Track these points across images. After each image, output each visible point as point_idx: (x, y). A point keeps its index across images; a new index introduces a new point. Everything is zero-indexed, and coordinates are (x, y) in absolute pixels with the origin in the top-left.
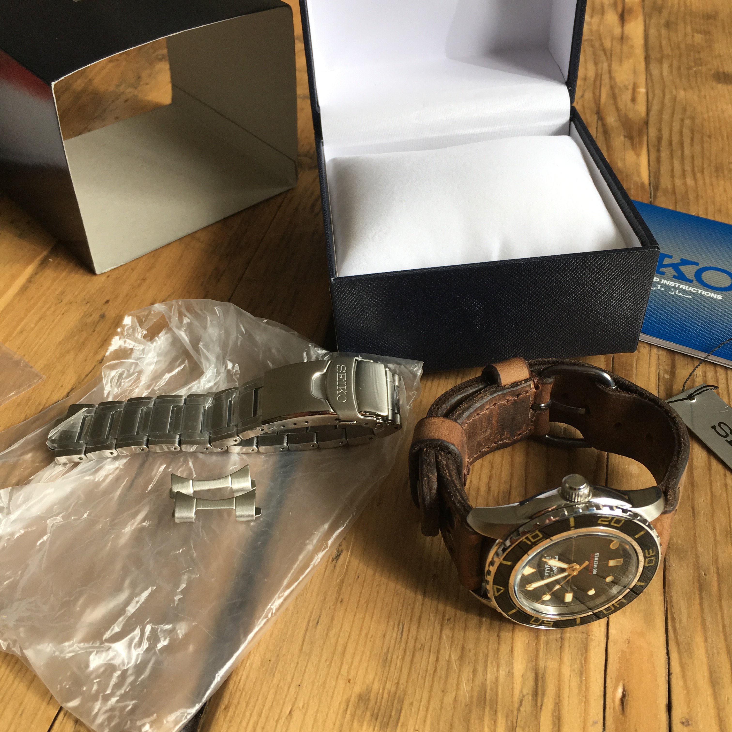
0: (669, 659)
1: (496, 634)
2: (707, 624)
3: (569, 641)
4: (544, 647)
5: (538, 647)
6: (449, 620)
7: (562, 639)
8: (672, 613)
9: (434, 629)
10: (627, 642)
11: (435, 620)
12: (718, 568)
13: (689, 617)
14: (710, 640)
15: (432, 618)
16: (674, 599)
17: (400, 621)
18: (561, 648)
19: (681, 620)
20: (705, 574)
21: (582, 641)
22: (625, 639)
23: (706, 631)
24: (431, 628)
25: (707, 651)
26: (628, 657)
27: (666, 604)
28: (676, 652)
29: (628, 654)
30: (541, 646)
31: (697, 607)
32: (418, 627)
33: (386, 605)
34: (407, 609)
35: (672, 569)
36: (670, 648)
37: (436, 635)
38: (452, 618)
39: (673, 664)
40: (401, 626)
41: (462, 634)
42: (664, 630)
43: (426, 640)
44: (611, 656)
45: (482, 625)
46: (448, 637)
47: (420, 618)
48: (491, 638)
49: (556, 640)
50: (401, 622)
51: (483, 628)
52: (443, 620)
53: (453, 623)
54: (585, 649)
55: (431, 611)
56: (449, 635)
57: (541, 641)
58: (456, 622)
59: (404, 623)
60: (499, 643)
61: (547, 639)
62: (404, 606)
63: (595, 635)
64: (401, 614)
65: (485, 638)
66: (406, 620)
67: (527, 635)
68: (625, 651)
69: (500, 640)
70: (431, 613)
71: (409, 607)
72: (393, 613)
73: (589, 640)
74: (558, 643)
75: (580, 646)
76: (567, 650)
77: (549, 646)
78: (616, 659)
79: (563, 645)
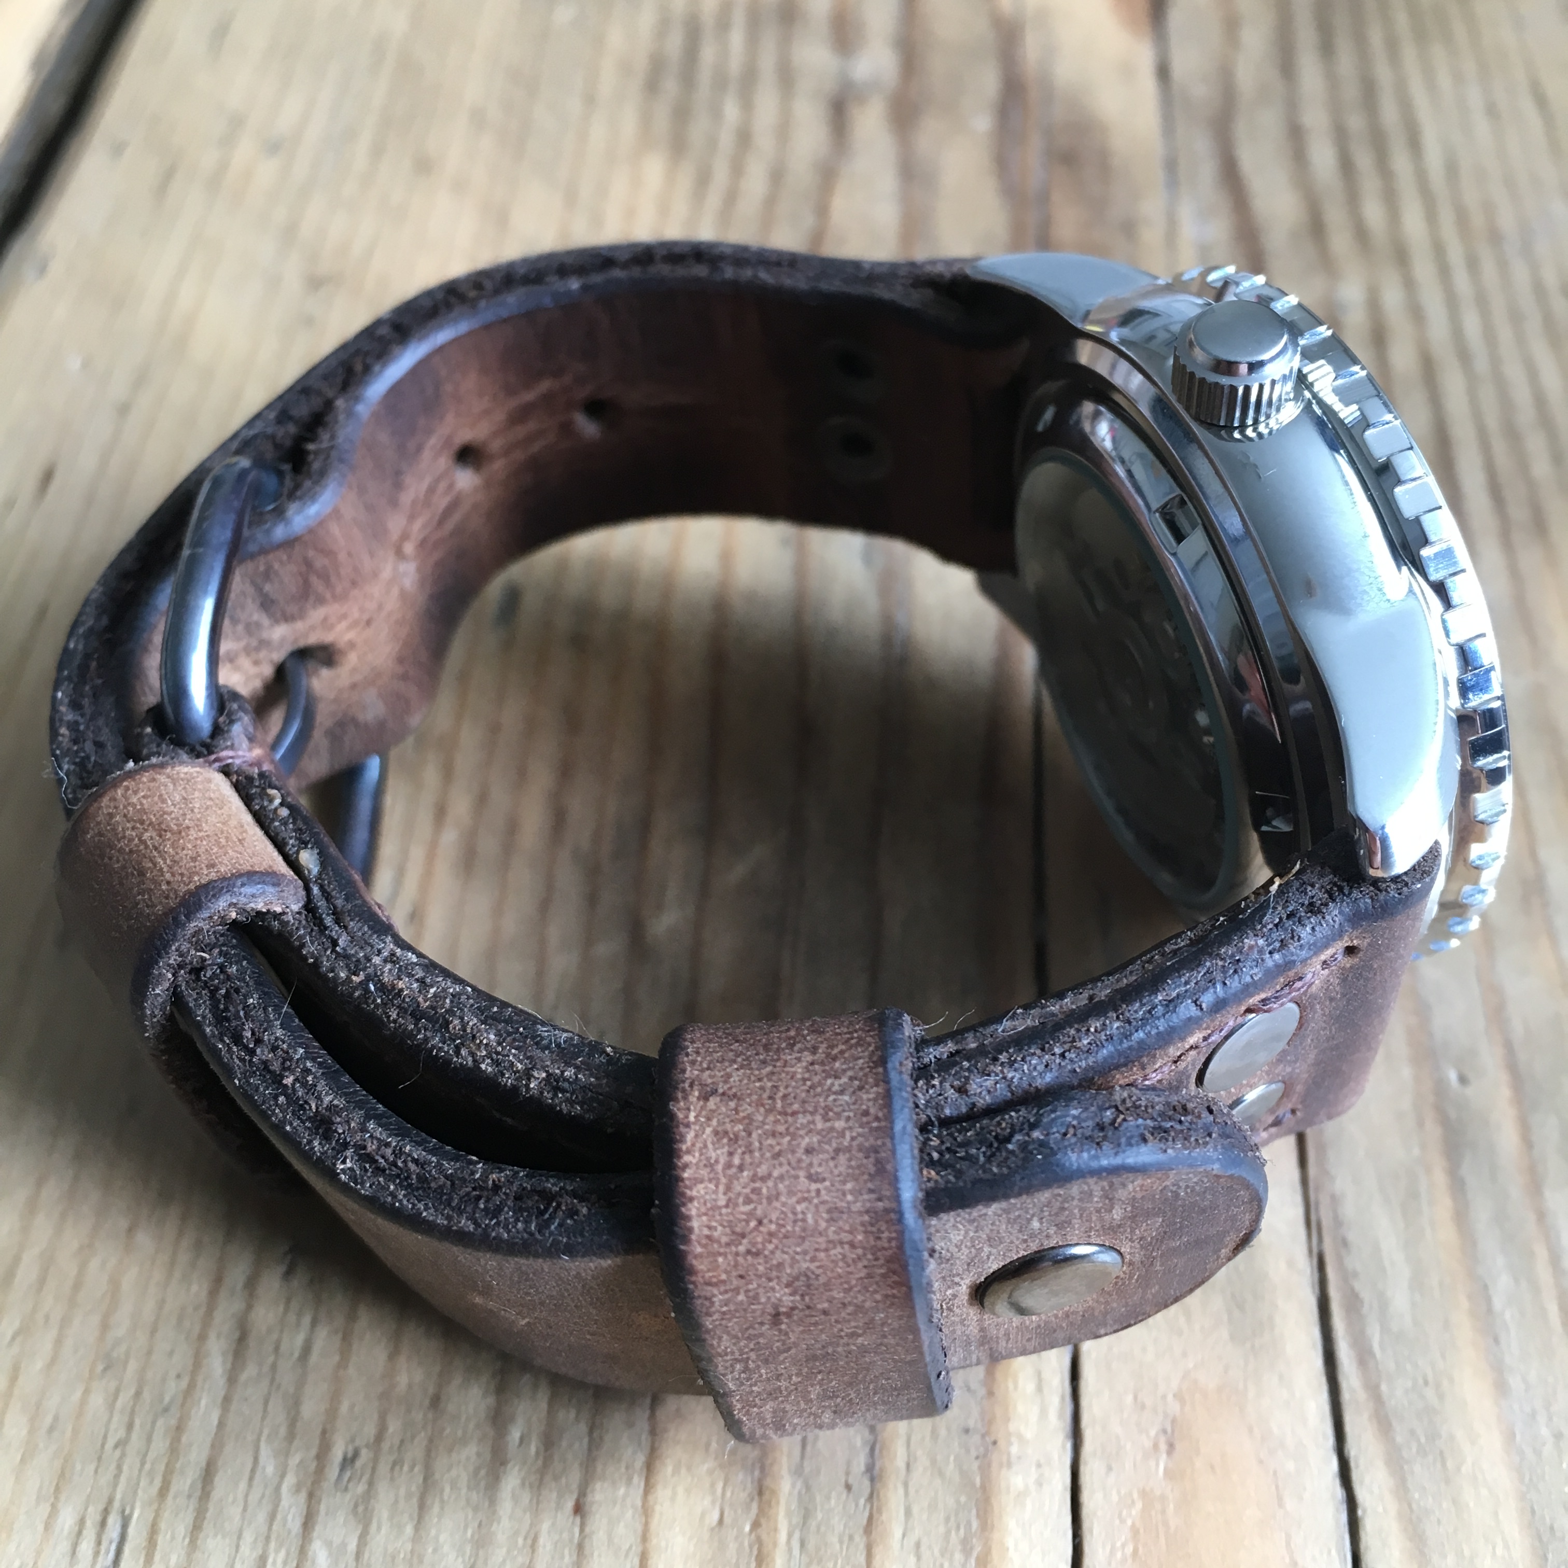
0: (1352, 1504)
1: (570, 1504)
2: (1498, 1303)
3: (906, 1485)
4: (790, 1536)
5: (764, 1537)
6: (348, 1461)
7: (872, 1480)
8: (1347, 1277)
9: (272, 1517)
10: (1163, 1447)
11: (283, 1476)
12: (1509, 1047)
13: (1418, 1283)
14: (1515, 1382)
15: (269, 1466)
16: (1348, 1210)
17: (110, 1501)
18: (869, 1526)
19: (1384, 1305)
20: (1463, 1080)
21: (964, 1474)
22: (1153, 1433)
23: (1496, 1341)
24: (261, 1517)
25: (1510, 1436)
26: (1174, 1522)
27: (1315, 1240)
28: (1380, 1462)
29: (1171, 1507)
30: (776, 1530)
31: (1447, 1233)
32: (197, 1527)
33: (51, 1430)
34: (149, 1440)
36: (1352, 1450)
37: (282, 1554)
38: (364, 1453)
40: (113, 1532)
41: (409, 1530)
42: (1318, 1364)
44: (1096, 1531)
45: (504, 1463)
46: (336, 1553)
47: (208, 1474)
48: (545, 1526)
49: (848, 1487)
50: (117, 1504)
51: (511, 1481)
52: (320, 1471)
53: (366, 1478)
54: (978, 1516)
55: (266, 1432)
56: (344, 1545)
57: (778, 1503)
58: (383, 1468)
59: (127, 1512)
60: (580, 1547)
61: (804, 1491)
62: (137, 1422)
63: (1020, 1437)
64: (119, 1468)
65: (516, 1533)
66: (140, 1492)
67: (713, 1485)
68: (1158, 1493)
69: (587, 1530)
70: (263, 1438)
71: (160, 1423)
72: (78, 1467)
73: (995, 1465)
74: (857, 1505)
75: (958, 1502)
76: (897, 1532)
77: (813, 1524)
78: (1119, 1544)
79: (880, 1511)
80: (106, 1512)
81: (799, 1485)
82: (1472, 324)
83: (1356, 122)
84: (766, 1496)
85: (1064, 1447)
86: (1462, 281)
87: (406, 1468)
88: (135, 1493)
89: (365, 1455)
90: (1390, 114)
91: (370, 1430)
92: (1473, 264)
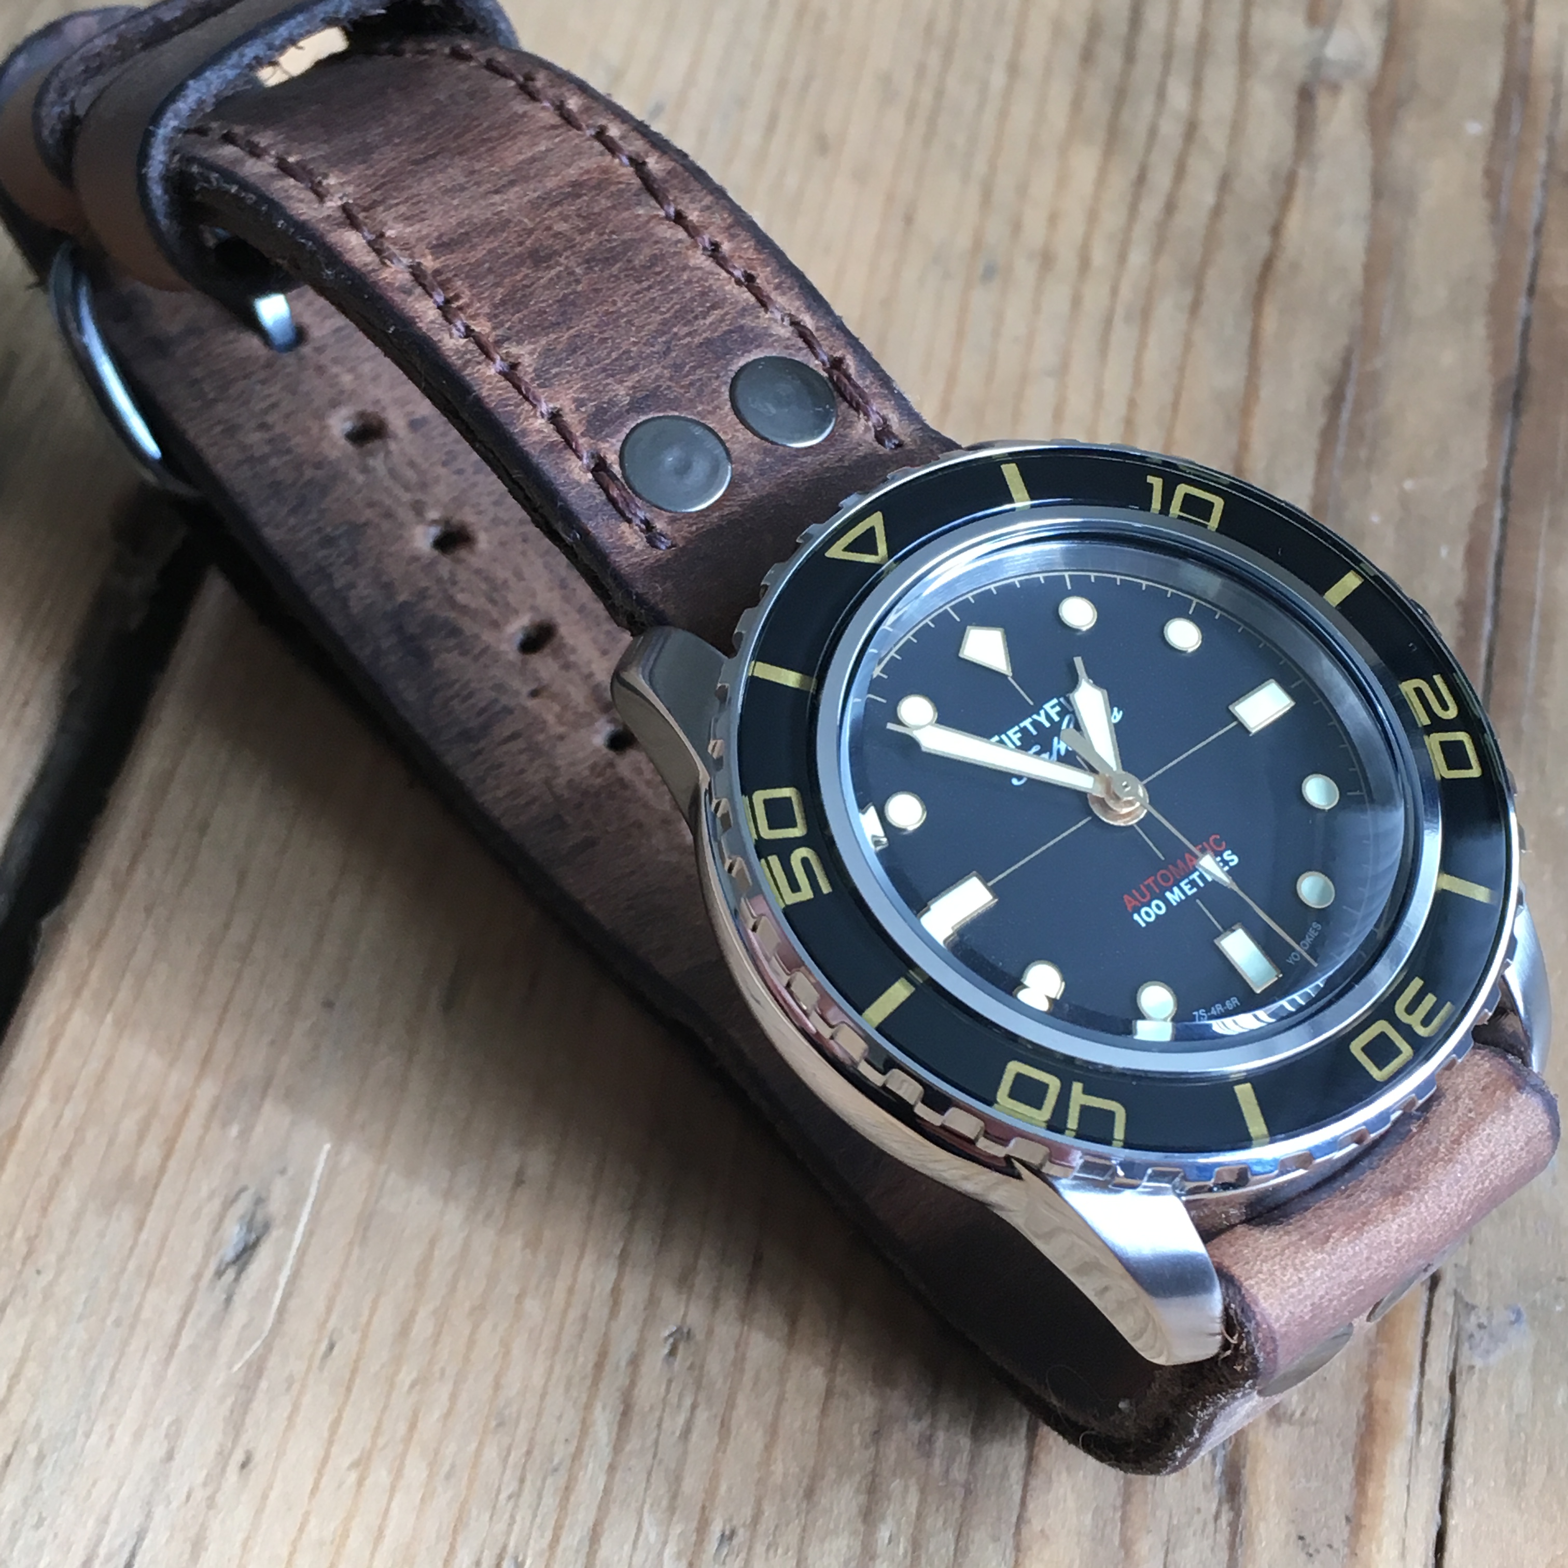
6: (727, 1537)
11: (665, 1543)
15: (651, 1533)
17: (504, 1548)
33: (448, 1477)
34: (540, 1497)
38: (741, 1532)
47: (595, 1534)
50: (510, 1552)
52: (700, 1542)
53: (743, 1555)
55: (649, 1501)
58: (759, 1549)
59: (520, 1559)
62: (529, 1477)
64: (512, 1518)
66: (532, 1542)
70: (647, 1507)
71: (549, 1481)
72: (474, 1512)
87: (780, 1551)
88: (527, 1542)
89: (742, 1535)
91: (747, 1512)
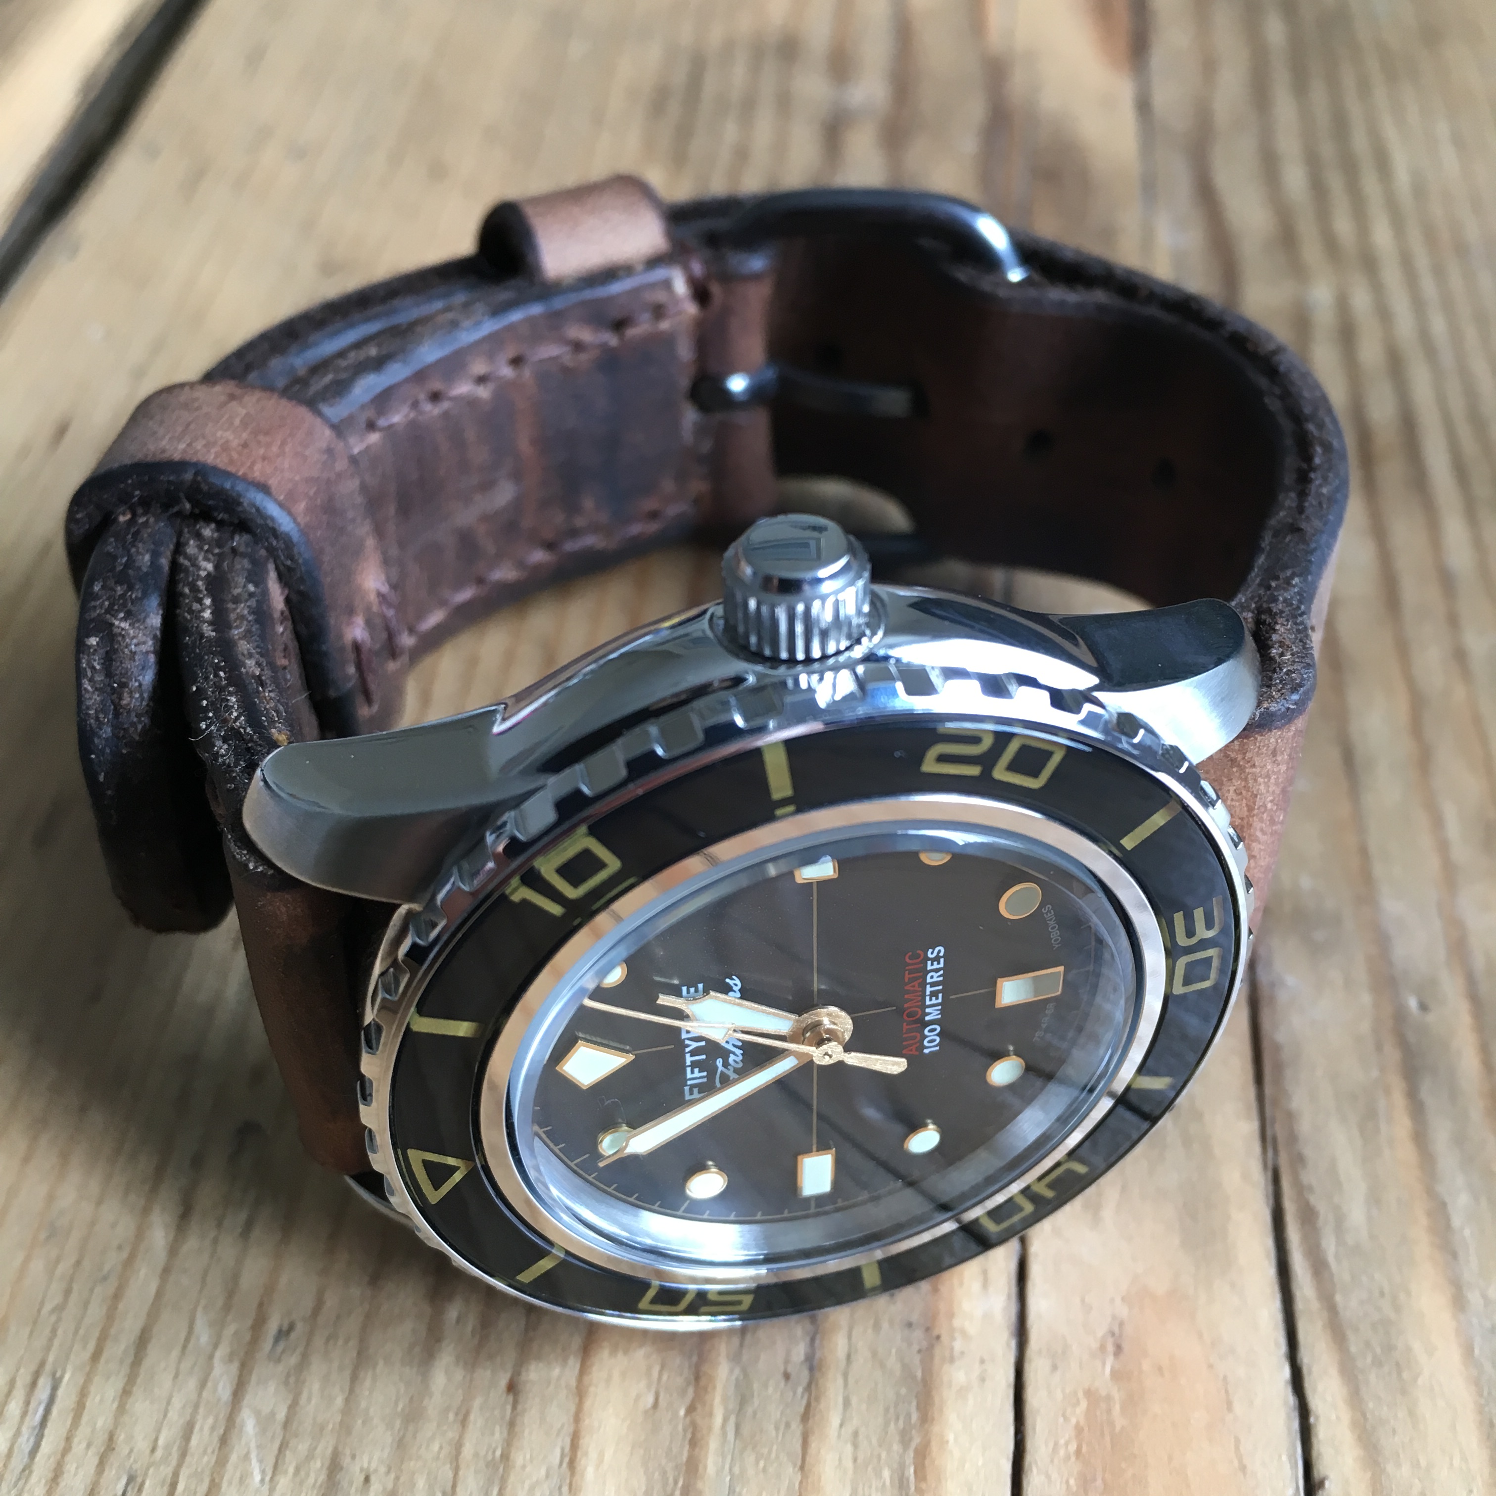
0: (1304, 1411)
1: (503, 1382)
2: (1457, 1221)
3: (845, 1376)
4: (725, 1420)
5: (699, 1421)
6: (283, 1334)
7: (811, 1369)
8: (1301, 1190)
9: (203, 1384)
10: (1110, 1348)
11: (216, 1346)
12: (1470, 978)
13: (1375, 1199)
14: (1474, 1297)
15: (203, 1335)
16: (1304, 1126)
17: (42, 1364)
18: (806, 1417)
19: (1340, 1218)
20: (1423, 1007)
21: (905, 1367)
22: (1100, 1333)
23: (1454, 1255)
24: (192, 1384)
25: (1468, 1351)
26: (1120, 1422)
27: (1270, 1153)
28: (1334, 1371)
29: (1117, 1408)
30: (711, 1414)
31: (1406, 1151)
32: (126, 1393)
34: (86, 1304)
35: (1282, 997)
36: (1305, 1357)
37: (210, 1421)
39: (1322, 1434)
40: (42, 1393)
41: (339, 1401)
42: (1270, 1271)
43: (153, 1450)
44: (1038, 1428)
45: (439, 1340)
46: (264, 1422)
47: (142, 1342)
48: (477, 1403)
49: (787, 1376)
50: (48, 1367)
51: (446, 1357)
52: (255, 1342)
53: (300, 1350)
54: (918, 1408)
55: (203, 1302)
56: (273, 1414)
57: (714, 1388)
58: (318, 1341)
59: (58, 1375)
60: (512, 1424)
61: (741, 1377)
62: (75, 1287)
63: (963, 1332)
64: (54, 1331)
65: (447, 1410)
66: (72, 1357)
67: (649, 1369)
68: (1103, 1393)
69: (520, 1407)
70: (200, 1309)
71: (98, 1290)
72: (13, 1330)
73: (937, 1360)
74: (795, 1393)
75: (898, 1394)
76: (835, 1420)
77: (750, 1411)
78: (1062, 1442)
79: (817, 1399)
80: (37, 1375)
81: (737, 1371)
82: (1438, 325)
83: (1327, 150)
84: (703, 1382)
85: (1008, 1345)
86: (1428, 286)
87: (340, 1342)
88: (67, 1357)
89: (300, 1327)
90: (1360, 142)
91: (308, 1303)
92: (1439, 272)
